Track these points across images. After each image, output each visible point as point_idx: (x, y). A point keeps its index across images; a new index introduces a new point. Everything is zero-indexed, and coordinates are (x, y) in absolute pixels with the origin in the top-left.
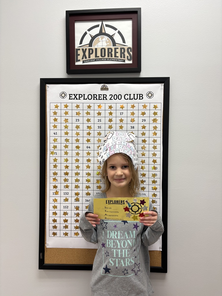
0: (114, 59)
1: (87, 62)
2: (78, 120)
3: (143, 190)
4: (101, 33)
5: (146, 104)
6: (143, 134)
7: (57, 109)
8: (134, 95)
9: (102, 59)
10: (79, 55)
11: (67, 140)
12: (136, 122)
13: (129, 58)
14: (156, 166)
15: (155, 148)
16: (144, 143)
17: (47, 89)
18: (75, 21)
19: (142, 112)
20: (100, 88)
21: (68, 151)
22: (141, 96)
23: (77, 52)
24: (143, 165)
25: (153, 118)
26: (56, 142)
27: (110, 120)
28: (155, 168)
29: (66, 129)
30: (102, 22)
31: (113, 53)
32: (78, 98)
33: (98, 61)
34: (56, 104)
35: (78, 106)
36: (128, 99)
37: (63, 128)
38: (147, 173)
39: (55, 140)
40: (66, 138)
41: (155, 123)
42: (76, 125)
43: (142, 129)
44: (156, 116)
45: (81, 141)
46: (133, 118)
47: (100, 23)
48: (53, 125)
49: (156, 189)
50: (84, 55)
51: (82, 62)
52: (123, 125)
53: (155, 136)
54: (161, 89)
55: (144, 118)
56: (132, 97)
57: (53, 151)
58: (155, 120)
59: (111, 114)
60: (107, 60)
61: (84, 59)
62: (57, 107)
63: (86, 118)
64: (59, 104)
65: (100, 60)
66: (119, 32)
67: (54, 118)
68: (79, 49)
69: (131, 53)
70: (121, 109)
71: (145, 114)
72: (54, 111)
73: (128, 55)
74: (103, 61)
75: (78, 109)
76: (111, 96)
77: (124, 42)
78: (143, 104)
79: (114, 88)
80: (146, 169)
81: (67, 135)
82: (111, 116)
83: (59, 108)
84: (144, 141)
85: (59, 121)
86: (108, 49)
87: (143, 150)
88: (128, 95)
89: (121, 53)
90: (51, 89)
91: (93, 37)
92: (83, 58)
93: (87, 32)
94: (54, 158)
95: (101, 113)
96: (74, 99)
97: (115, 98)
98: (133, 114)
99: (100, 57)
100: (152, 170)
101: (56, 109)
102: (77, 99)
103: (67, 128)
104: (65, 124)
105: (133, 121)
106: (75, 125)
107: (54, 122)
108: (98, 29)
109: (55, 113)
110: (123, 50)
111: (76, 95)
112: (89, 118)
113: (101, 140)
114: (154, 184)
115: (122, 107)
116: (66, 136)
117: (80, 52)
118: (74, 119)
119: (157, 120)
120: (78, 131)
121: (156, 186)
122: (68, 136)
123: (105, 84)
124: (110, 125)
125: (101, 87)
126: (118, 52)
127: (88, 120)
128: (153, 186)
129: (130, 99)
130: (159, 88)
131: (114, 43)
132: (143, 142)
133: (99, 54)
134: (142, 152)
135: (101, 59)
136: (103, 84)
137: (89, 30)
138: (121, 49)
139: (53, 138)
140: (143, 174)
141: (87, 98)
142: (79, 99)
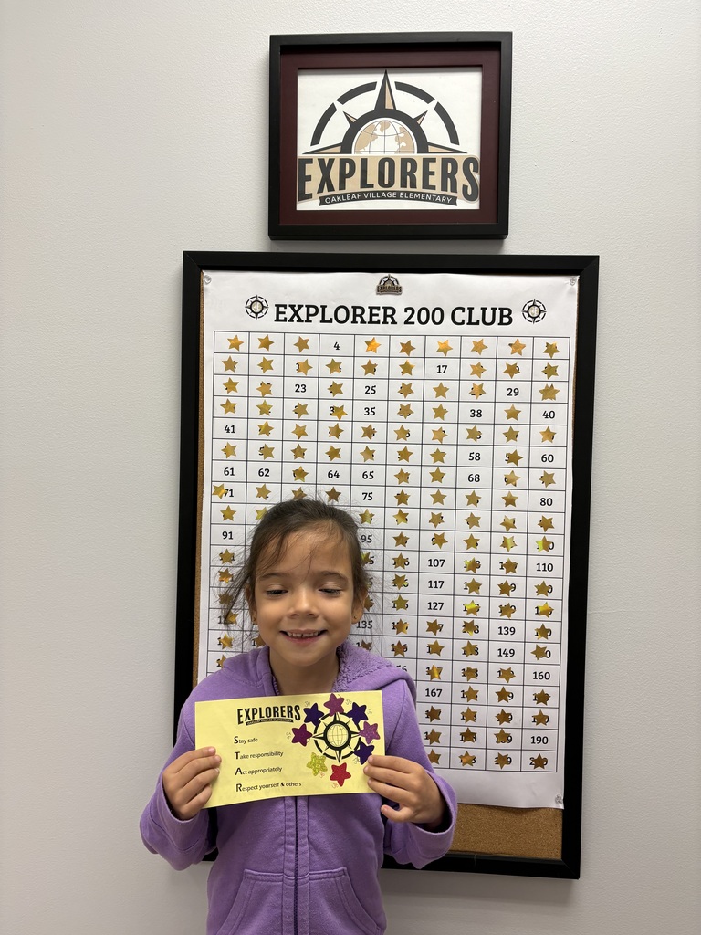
0: (421, 193)
1: (334, 202)
2: (301, 389)
3: (510, 616)
4: (382, 110)
5: (522, 341)
6: (512, 435)
7: (236, 351)
8: (484, 309)
9: (384, 195)
10: (309, 178)
11: (266, 452)
12: (488, 395)
13: (470, 192)
14: (549, 539)
15: (547, 479)
16: (512, 464)
17: (204, 285)
18: (299, 69)
19: (508, 366)
20: (376, 287)
21: (268, 487)
22: (505, 316)
23: (303, 170)
24: (508, 536)
25: (542, 386)
26: (231, 457)
27: (406, 390)
28: (547, 546)
29: (265, 415)
30: (386, 73)
31: (419, 175)
32: (304, 318)
33: (369, 199)
34: (232, 336)
35: (302, 344)
36: (463, 323)
37: (255, 412)
38: (520, 561)
39: (229, 451)
40: (262, 444)
41: (548, 400)
42: (295, 403)
43: (508, 418)
44: (553, 378)
45: (310, 455)
46: (478, 383)
47: (378, 78)
48: (224, 401)
49: (548, 612)
50: (326, 180)
51: (319, 201)
52: (445, 406)
53: (550, 444)
54: (571, 292)
55: (513, 385)
56: (477, 315)
57: (220, 484)
58: (549, 393)
59: (407, 368)
60: (398, 198)
61: (326, 193)
62: (235, 344)
63: (329, 383)
64: (242, 337)
65: (378, 195)
66: (440, 110)
67: (226, 379)
68: (310, 161)
69: (477, 176)
70: (442, 354)
71: (518, 371)
72: (226, 357)
73: (467, 183)
74: (387, 198)
75: (305, 351)
76: (410, 312)
77: (454, 139)
78: (513, 341)
79: (420, 288)
80: (520, 548)
81: (268, 434)
82: (407, 375)
83: (243, 348)
84: (513, 458)
85: (241, 389)
86: (404, 161)
87: (510, 486)
88: (463, 310)
89: (445, 175)
90: (217, 285)
91: (354, 121)
92: (320, 190)
93: (338, 105)
94: (224, 507)
95: (376, 365)
96: (291, 320)
97: (423, 319)
98: (478, 370)
99: (377, 188)
100: (537, 552)
101: (234, 350)
102: (300, 320)
103: (268, 413)
104: (260, 402)
105: (477, 391)
106: (290, 405)
107: (225, 392)
108: (374, 95)
109: (230, 365)
110: (450, 165)
111: (296, 308)
112: (338, 382)
113: (374, 451)
114: (542, 596)
115: (444, 349)
116: (264, 437)
117: (314, 171)
118: (291, 383)
119: (557, 391)
120: (301, 424)
121: (551, 604)
122: (271, 437)
123: (392, 275)
124: (405, 404)
125: (377, 283)
126: (433, 173)
127: (335, 389)
128: (541, 604)
129: (470, 323)
130: (563, 291)
131: (423, 144)
132: (509, 461)
133: (373, 177)
134: (505, 493)
135: (380, 193)
136: (387, 274)
137: (343, 99)
138: (445, 161)
139: (223, 444)
140: (509, 563)
141: (331, 319)
142: (308, 321)
